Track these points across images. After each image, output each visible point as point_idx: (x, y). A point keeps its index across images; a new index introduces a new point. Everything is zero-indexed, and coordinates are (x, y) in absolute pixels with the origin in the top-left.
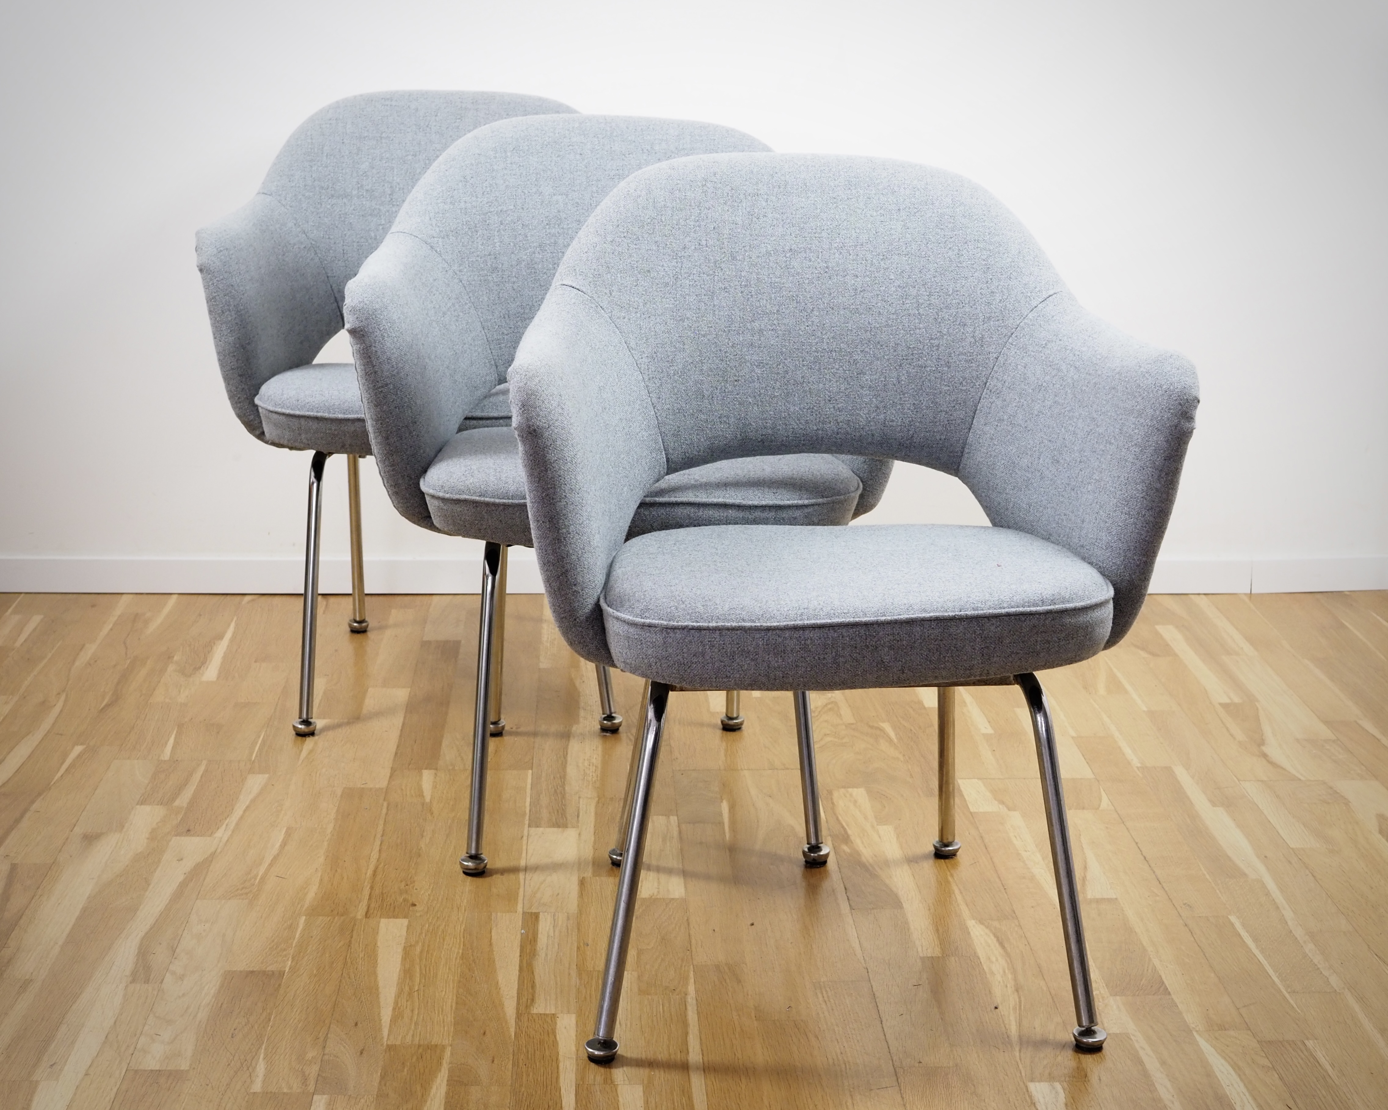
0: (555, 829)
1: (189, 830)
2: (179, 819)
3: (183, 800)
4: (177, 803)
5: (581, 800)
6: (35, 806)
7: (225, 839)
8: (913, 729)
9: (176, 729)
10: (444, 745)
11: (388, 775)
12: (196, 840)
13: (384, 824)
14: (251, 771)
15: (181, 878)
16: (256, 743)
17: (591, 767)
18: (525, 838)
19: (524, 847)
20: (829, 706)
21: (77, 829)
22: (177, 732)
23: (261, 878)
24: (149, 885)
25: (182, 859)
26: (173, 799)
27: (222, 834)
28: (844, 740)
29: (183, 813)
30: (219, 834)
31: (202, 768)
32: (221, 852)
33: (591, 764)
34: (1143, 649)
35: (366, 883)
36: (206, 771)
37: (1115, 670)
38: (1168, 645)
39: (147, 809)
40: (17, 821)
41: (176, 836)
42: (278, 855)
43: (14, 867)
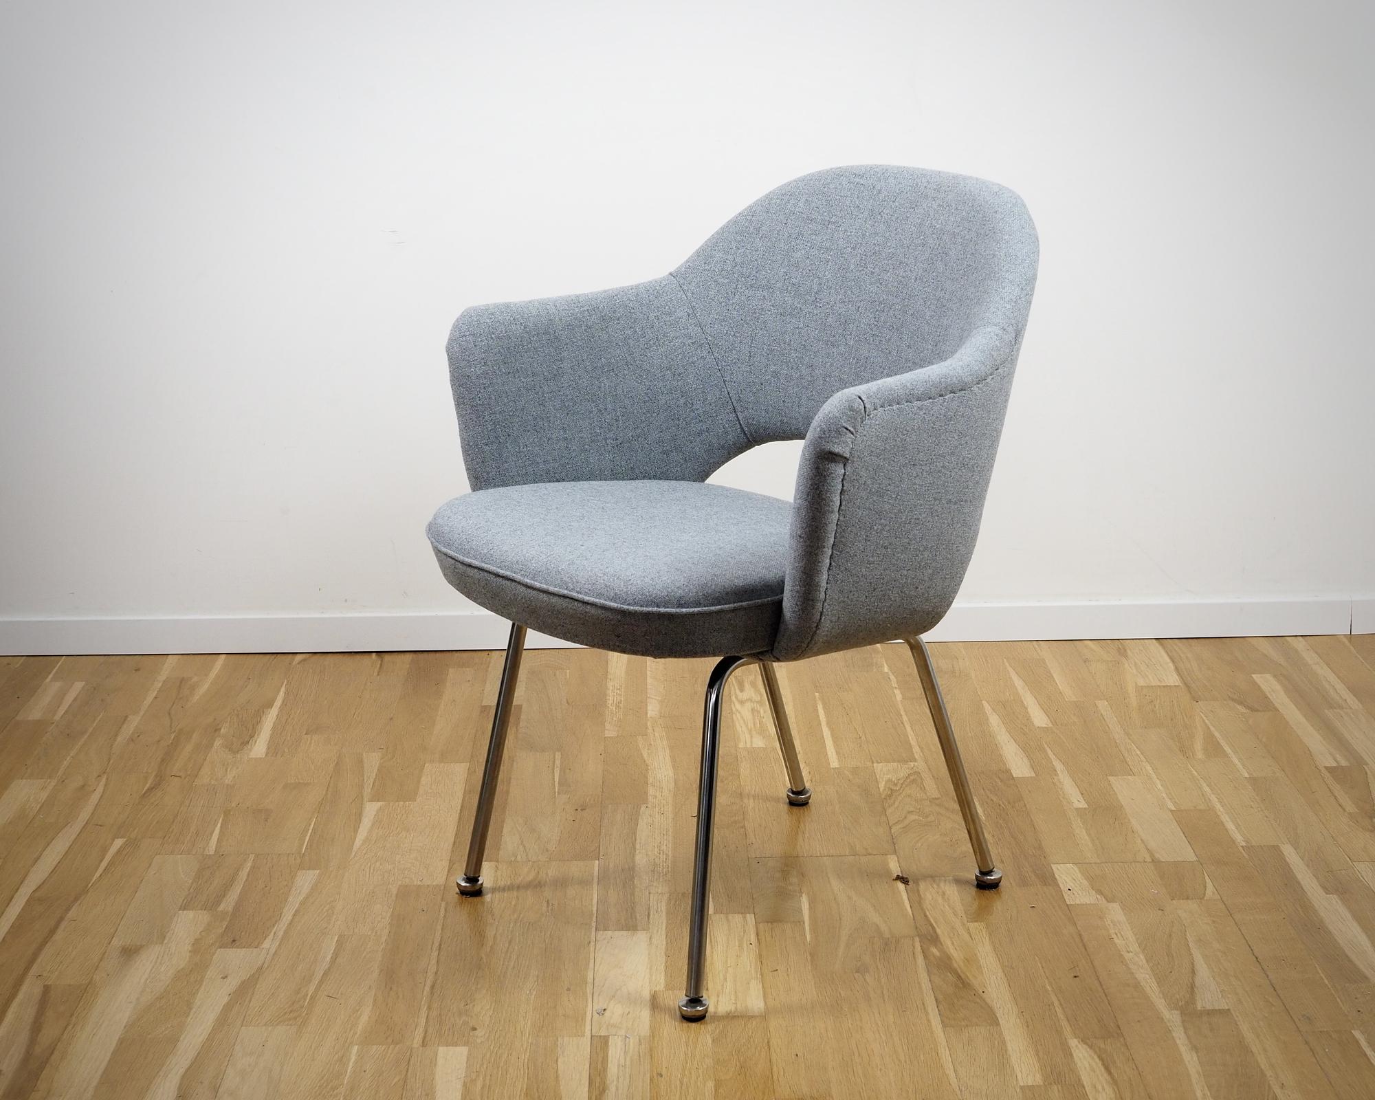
0: (624, 933)
1: (234, 941)
2: (224, 926)
3: (228, 904)
4: (221, 908)
5: (651, 895)
6: (70, 914)
7: (273, 951)
8: (1001, 803)
9: (222, 816)
10: (505, 831)
11: (447, 868)
12: (242, 952)
13: (442, 929)
14: (301, 867)
15: (226, 1000)
16: (307, 831)
17: (661, 856)
18: (592, 944)
19: (592, 955)
20: (912, 778)
21: (115, 941)
22: (223, 820)
23: (312, 997)
24: (191, 1009)
25: (226, 977)
26: (218, 902)
27: (269, 944)
28: (929, 819)
29: (228, 919)
30: (266, 945)
31: (249, 864)
32: (268, 967)
33: (661, 852)
34: (1241, 703)
35: (423, 1003)
36: (253, 867)
37: (1212, 729)
38: (1267, 697)
39: (190, 914)
40: (53, 932)
41: (221, 948)
42: (329, 969)
43: (47, 989)
